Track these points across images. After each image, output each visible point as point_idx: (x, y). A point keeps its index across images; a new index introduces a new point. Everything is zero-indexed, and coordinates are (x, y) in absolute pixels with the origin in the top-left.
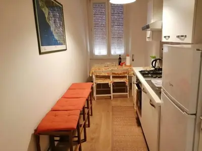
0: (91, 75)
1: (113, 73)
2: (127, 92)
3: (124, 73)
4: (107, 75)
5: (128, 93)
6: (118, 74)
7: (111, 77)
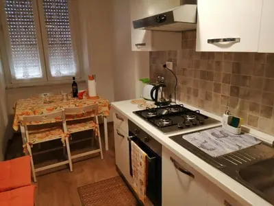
0: (16, 128)
1: (67, 116)
2: (99, 148)
3: (89, 113)
4: (53, 121)
5: (100, 150)
6: (77, 116)
7: (65, 125)
